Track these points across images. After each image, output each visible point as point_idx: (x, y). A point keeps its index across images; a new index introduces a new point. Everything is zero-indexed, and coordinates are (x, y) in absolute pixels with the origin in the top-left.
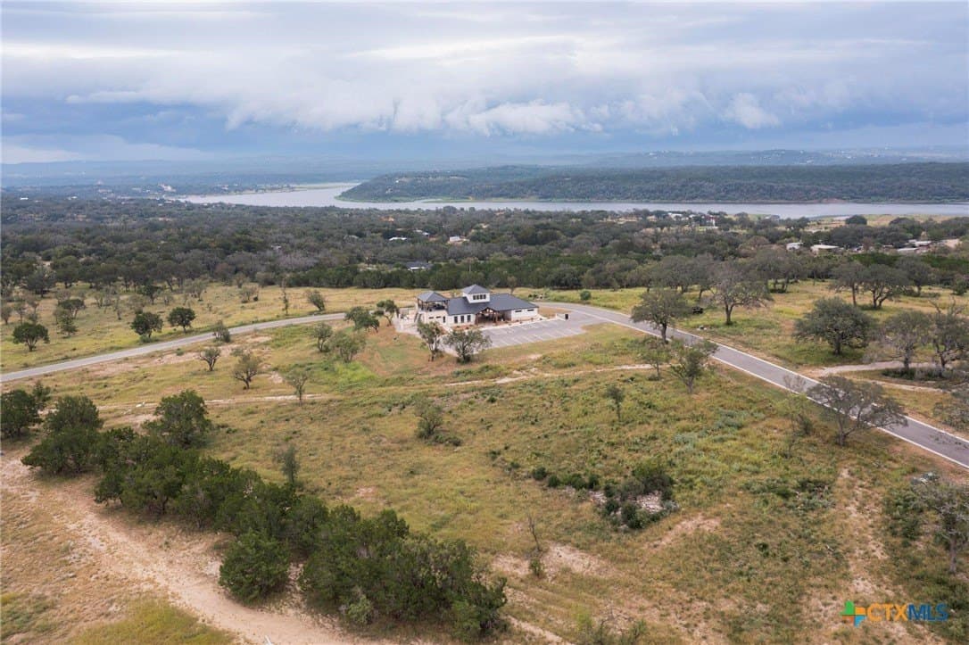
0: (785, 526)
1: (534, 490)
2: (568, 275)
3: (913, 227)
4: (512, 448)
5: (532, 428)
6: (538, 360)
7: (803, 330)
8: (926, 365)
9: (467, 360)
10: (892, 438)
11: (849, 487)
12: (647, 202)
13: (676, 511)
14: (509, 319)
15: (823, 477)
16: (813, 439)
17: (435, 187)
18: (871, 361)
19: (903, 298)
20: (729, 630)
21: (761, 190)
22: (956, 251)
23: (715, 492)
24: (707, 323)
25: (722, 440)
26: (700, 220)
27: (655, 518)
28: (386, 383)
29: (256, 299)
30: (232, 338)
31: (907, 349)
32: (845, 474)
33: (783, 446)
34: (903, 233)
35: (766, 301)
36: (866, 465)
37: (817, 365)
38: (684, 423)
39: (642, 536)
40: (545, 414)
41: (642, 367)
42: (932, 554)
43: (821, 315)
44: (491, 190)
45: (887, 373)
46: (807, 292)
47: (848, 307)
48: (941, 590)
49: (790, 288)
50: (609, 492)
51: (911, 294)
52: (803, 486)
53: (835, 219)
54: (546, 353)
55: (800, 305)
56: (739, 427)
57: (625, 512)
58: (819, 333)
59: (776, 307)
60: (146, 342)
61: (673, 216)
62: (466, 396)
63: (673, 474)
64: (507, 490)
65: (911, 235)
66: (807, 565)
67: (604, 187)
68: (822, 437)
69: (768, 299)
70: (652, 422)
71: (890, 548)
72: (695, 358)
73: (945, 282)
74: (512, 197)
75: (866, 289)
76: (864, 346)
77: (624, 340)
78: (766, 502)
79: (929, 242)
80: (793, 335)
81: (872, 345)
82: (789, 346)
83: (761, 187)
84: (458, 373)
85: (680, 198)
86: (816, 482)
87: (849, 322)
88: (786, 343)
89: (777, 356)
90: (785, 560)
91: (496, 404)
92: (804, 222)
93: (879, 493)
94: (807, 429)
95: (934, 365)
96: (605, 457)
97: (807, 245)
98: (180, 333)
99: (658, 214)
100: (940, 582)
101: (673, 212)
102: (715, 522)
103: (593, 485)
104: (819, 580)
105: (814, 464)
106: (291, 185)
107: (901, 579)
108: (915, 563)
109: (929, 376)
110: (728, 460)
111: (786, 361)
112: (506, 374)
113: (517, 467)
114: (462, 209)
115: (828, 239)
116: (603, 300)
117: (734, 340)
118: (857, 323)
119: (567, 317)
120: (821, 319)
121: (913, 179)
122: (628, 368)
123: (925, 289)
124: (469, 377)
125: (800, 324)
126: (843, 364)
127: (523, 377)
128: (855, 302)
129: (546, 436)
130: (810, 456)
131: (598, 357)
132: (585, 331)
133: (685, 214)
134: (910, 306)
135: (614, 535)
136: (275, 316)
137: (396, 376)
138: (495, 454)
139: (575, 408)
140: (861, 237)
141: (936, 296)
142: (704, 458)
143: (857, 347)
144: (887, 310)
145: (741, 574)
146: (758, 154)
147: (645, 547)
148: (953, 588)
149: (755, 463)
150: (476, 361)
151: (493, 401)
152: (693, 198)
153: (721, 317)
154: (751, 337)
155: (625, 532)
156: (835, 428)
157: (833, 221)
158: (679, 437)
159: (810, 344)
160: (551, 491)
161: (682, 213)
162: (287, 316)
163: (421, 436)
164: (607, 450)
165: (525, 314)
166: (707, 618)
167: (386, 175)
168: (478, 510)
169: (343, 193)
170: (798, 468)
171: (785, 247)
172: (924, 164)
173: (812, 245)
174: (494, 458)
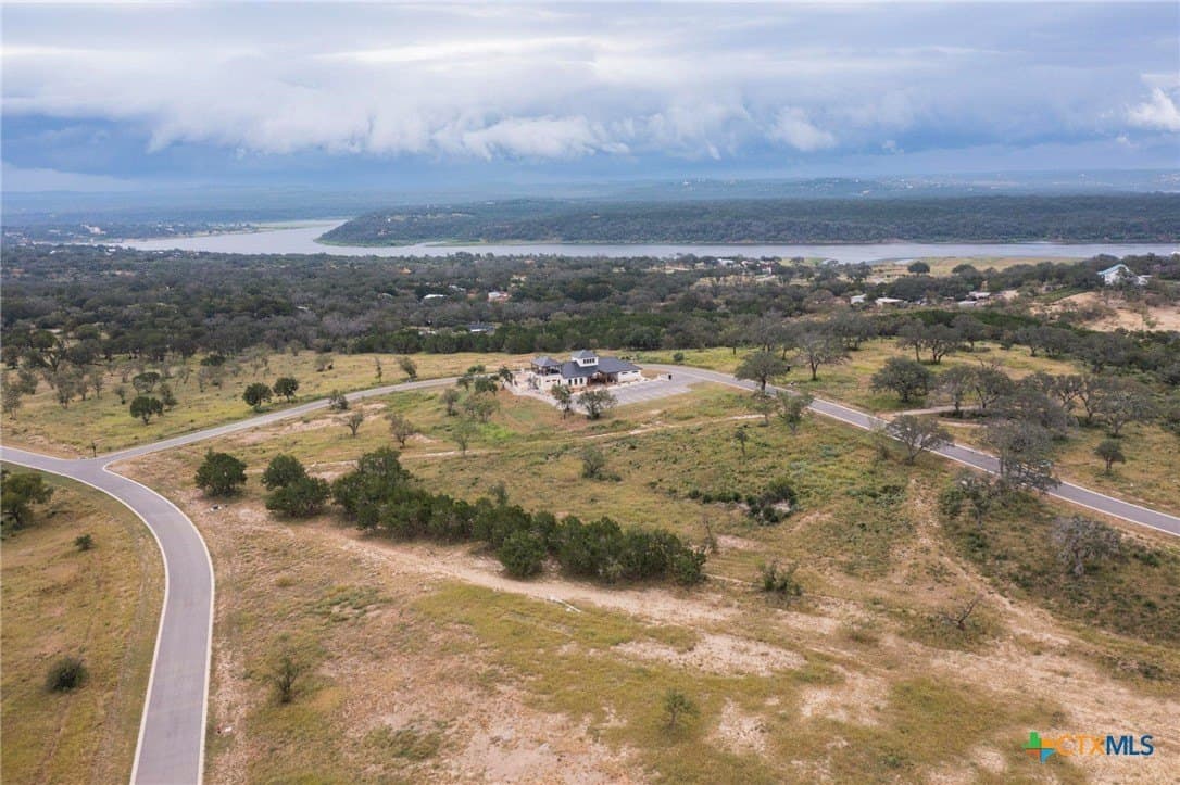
0: (875, 514)
1: (694, 506)
2: (646, 336)
3: (974, 278)
4: (665, 480)
5: (674, 466)
6: (660, 415)
7: (878, 382)
8: (971, 408)
9: (596, 416)
10: (945, 459)
11: (916, 489)
12: (688, 244)
13: (801, 511)
14: (616, 381)
15: (898, 484)
16: (890, 461)
17: (436, 227)
18: (931, 406)
19: (958, 353)
20: (846, 569)
21: (815, 230)
22: (1012, 304)
23: (826, 497)
24: (796, 379)
25: (826, 465)
26: (755, 268)
27: (787, 516)
28: (531, 438)
29: (331, 368)
30: (348, 406)
31: (957, 395)
32: (913, 481)
33: (870, 467)
34: (963, 285)
35: (846, 359)
36: (927, 476)
37: (890, 411)
38: (794, 456)
39: (780, 526)
40: (683, 455)
41: (749, 417)
42: (968, 522)
43: (892, 371)
44: (506, 230)
45: (942, 415)
46: (877, 349)
47: (912, 363)
48: (972, 539)
49: (862, 345)
50: (750, 501)
51: (965, 349)
52: (886, 490)
53: (897, 263)
54: (666, 408)
55: (873, 362)
56: (837, 456)
57: (765, 513)
58: (891, 385)
59: (854, 364)
60: (259, 412)
61: (724, 262)
62: (608, 445)
63: (794, 488)
64: (674, 506)
65: (972, 286)
66: (891, 533)
67: (638, 227)
68: (896, 460)
69: (847, 357)
70: (770, 456)
71: (942, 521)
72: (797, 407)
73: (995, 338)
74: (531, 239)
75: (927, 346)
76: (926, 394)
77: (728, 396)
78: (861, 501)
79: (988, 294)
80: (870, 387)
81: (931, 393)
82: (867, 397)
83: (814, 226)
84: (593, 428)
85: (725, 239)
86: (894, 487)
87: (914, 376)
88: (864, 394)
89: (857, 405)
90: (877, 532)
91: (637, 450)
92: (865, 270)
93: (936, 491)
94: (886, 455)
95: (977, 407)
96: (740, 482)
97: (871, 299)
98: (284, 403)
99: (707, 260)
100: (972, 535)
101: (724, 258)
102: (829, 515)
103: (737, 498)
104: (898, 540)
105: (893, 478)
106: (252, 224)
107: (950, 535)
108: (957, 527)
109: (974, 415)
110: (832, 477)
111: (866, 408)
112: (636, 427)
113: (675, 491)
114: (478, 255)
115: (892, 291)
116: (696, 361)
117: (820, 393)
118: (920, 376)
119: (670, 377)
120: (892, 374)
121: (979, 216)
122: (739, 418)
123: (978, 345)
124: (604, 430)
125: (875, 378)
126: (910, 409)
127: (650, 429)
128: (918, 359)
129: (689, 470)
130: (889, 472)
131: (711, 410)
132: (690, 390)
133: (737, 260)
134: (964, 360)
135: (762, 528)
136: (368, 384)
137: (538, 432)
138: (653, 485)
139: (707, 450)
140: (924, 290)
141: (988, 350)
142: (814, 477)
143: (920, 395)
144: (944, 364)
145: (850, 541)
146: (808, 183)
147: (784, 533)
148: (978, 538)
149: (851, 479)
150: (605, 417)
151: (633, 448)
152: (740, 239)
153: (807, 374)
154: (835, 390)
155: (768, 525)
156: (906, 454)
157: (895, 265)
158: (793, 465)
159: (883, 393)
160: (705, 505)
161: (733, 259)
162: (381, 384)
163: (585, 476)
164: (740, 477)
165: (630, 375)
166: (831, 565)
167: (375, 213)
168: (657, 520)
169: (324, 235)
170: (881, 480)
171: (850, 301)
172: (990, 198)
173: (876, 298)
174: (653, 487)
